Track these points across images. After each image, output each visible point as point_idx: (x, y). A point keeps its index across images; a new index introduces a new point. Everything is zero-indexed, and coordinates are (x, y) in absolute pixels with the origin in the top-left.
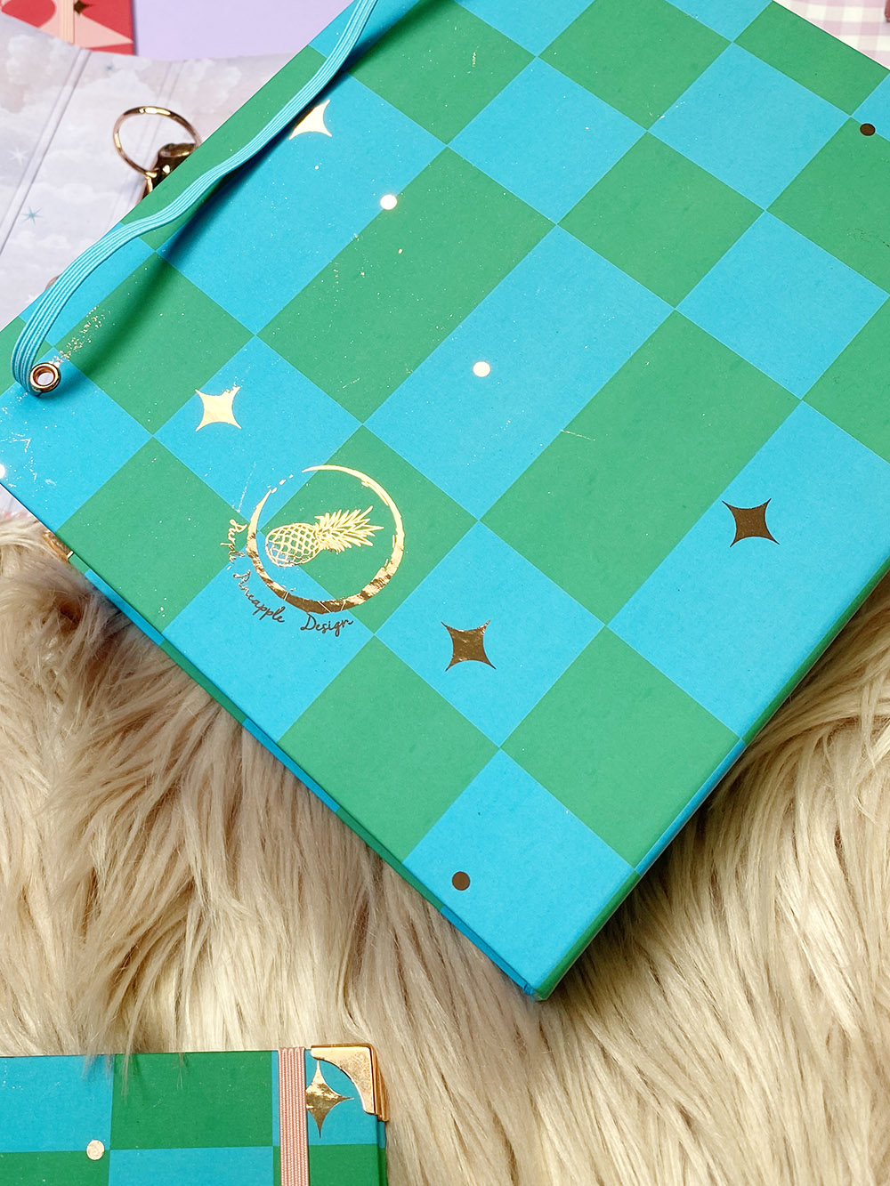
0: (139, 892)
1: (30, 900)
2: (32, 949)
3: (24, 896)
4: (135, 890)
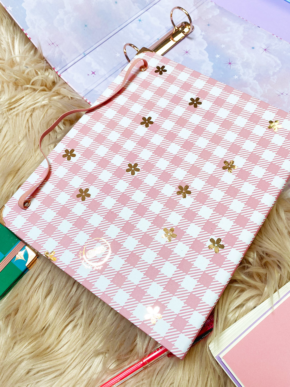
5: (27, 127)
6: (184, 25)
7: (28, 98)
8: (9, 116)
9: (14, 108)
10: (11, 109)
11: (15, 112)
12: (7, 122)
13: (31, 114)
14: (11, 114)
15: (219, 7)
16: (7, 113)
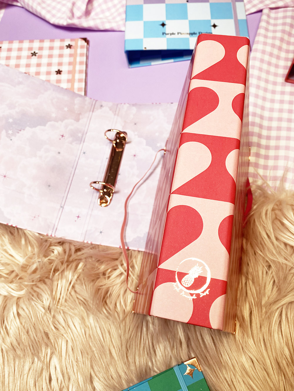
6: (118, 136)
7: (61, 281)
8: (61, 308)
9: (59, 299)
10: (58, 302)
11: (62, 301)
12: (65, 314)
13: (75, 291)
14: (61, 305)
15: (133, 105)
16: (58, 307)
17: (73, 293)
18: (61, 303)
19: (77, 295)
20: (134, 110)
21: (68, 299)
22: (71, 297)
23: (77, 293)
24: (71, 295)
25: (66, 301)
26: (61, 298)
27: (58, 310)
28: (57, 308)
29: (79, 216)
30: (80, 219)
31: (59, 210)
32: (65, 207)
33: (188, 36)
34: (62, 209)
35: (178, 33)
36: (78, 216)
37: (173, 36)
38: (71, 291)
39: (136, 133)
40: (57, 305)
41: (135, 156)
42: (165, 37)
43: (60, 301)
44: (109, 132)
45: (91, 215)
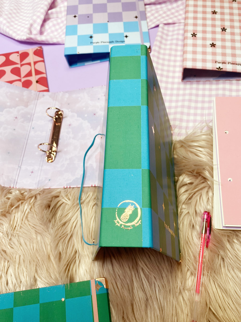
0: (68, 254)
1: (50, 257)
2: (51, 265)
3: (49, 256)
4: (67, 254)
5: (32, 228)
6: (56, 113)
7: (17, 214)
8: (17, 233)
9: (16, 226)
10: (15, 228)
11: (18, 228)
12: (19, 237)
13: (28, 220)
14: (17, 231)
15: (66, 92)
16: (15, 232)
17: (26, 222)
18: (17, 229)
19: (29, 222)
20: (67, 95)
21: (22, 226)
22: (25, 225)
23: (29, 221)
24: (25, 223)
25: (21, 227)
26: (17, 226)
27: (14, 234)
28: (13, 233)
29: (33, 171)
30: (34, 174)
31: (18, 169)
32: (22, 167)
33: (108, 44)
34: (19, 168)
35: (101, 42)
36: (31, 171)
37: (98, 44)
38: (25, 221)
39: (70, 110)
40: (14, 231)
41: (70, 125)
42: (92, 45)
43: (16, 228)
44: (49, 110)
45: (41, 170)
